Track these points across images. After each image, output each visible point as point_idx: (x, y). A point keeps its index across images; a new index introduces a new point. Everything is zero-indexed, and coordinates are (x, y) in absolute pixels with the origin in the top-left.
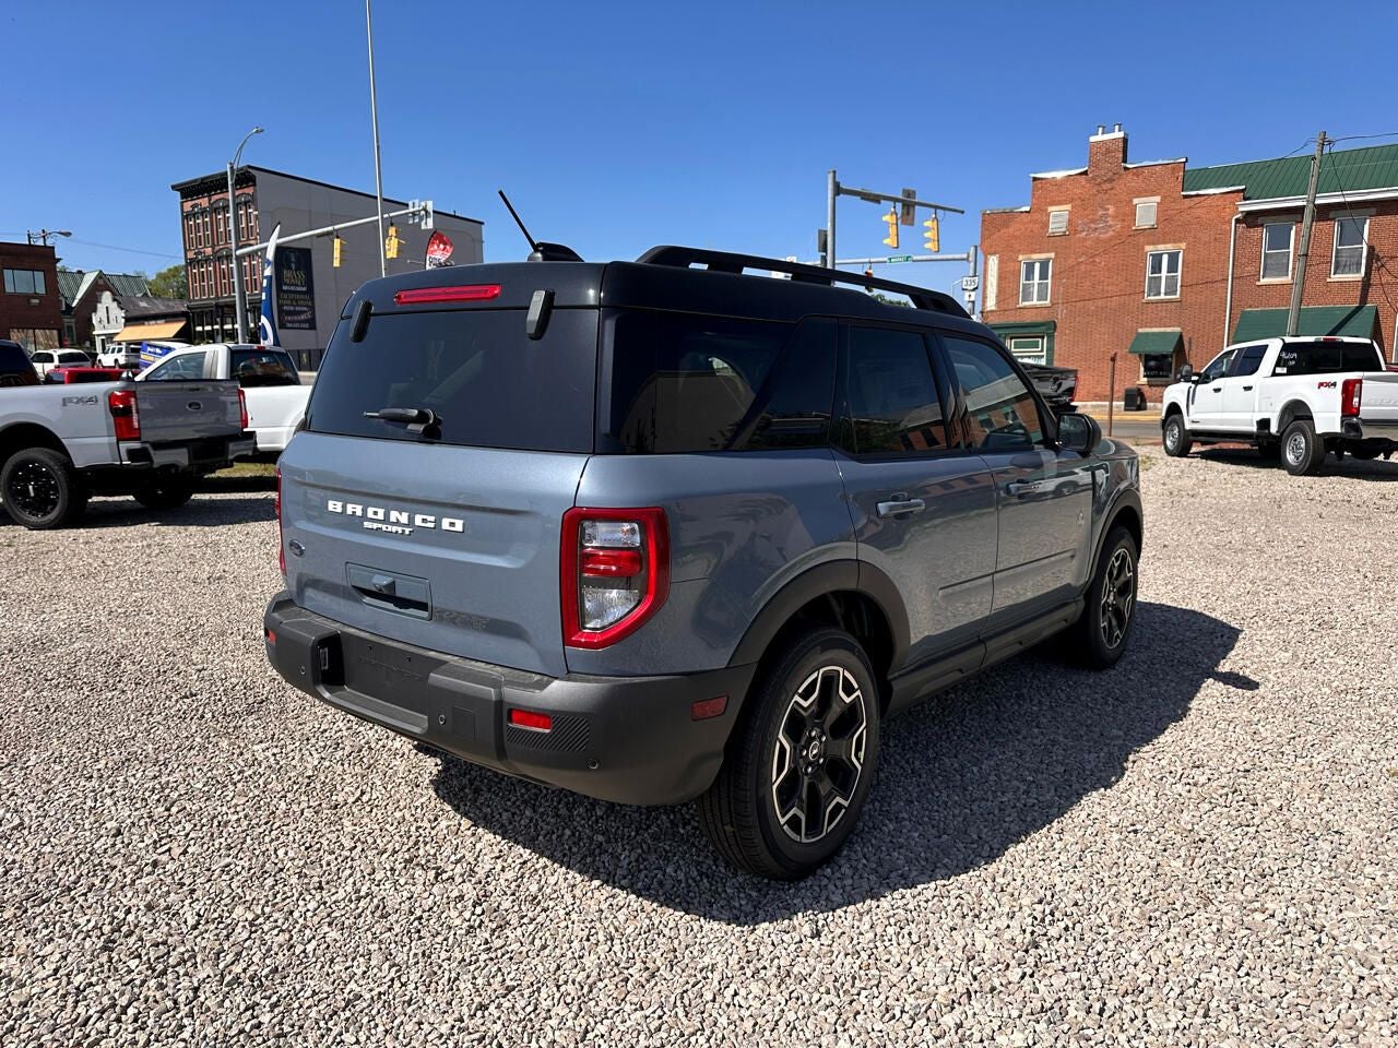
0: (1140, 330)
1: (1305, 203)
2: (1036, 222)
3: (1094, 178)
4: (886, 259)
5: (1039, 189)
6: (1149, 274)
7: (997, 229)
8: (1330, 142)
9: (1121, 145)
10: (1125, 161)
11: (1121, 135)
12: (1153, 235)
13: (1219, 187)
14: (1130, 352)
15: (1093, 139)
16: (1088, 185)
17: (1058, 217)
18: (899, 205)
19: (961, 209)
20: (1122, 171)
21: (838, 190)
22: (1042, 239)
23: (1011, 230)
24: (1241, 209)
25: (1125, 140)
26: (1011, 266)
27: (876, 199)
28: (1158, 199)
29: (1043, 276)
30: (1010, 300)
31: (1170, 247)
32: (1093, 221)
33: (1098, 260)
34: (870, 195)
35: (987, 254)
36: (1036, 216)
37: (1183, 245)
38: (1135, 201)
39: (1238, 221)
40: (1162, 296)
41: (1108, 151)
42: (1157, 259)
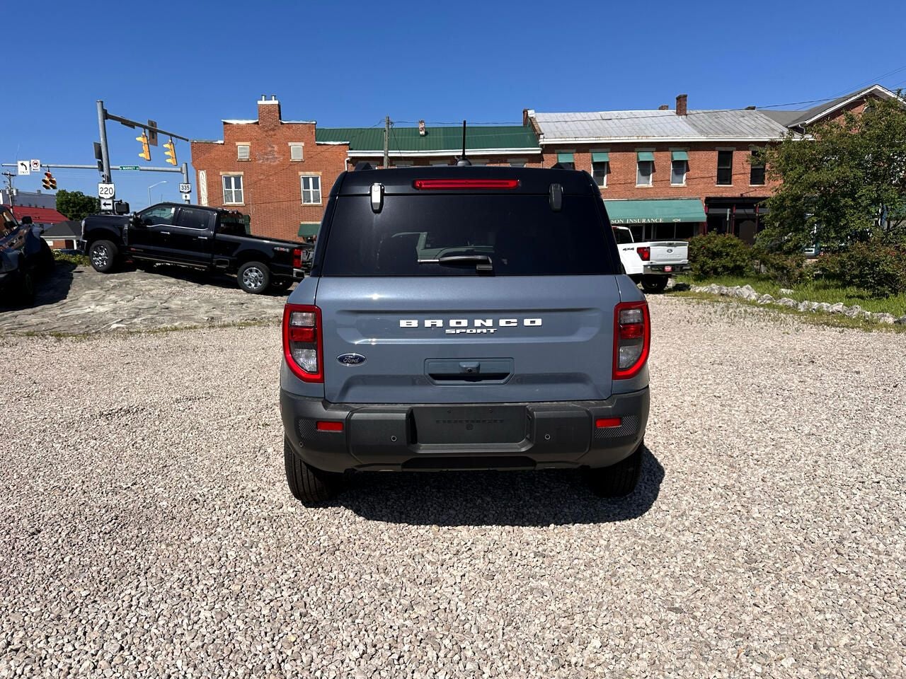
0: (302, 223)
1: (383, 155)
2: (228, 151)
3: (263, 127)
4: (119, 167)
5: (228, 130)
6: (302, 189)
7: (202, 153)
8: (392, 123)
9: (277, 108)
10: (280, 119)
11: (277, 102)
12: (302, 165)
13: (337, 141)
14: (299, 236)
15: (259, 102)
16: (259, 131)
17: (243, 149)
18: (147, 131)
19: (187, 138)
20: (280, 125)
21: (106, 116)
22: (233, 163)
23: (213, 155)
24: (349, 155)
25: (279, 106)
26: (215, 178)
27: (132, 125)
28: (303, 144)
29: (238, 186)
30: (218, 200)
31: (313, 174)
32: (266, 154)
33: (271, 178)
34: (128, 121)
35: (198, 169)
36: (229, 147)
37: (320, 173)
38: (290, 144)
39: (348, 161)
40: (312, 203)
41: (270, 111)
42: (306, 180)
